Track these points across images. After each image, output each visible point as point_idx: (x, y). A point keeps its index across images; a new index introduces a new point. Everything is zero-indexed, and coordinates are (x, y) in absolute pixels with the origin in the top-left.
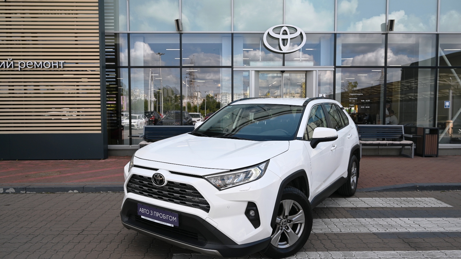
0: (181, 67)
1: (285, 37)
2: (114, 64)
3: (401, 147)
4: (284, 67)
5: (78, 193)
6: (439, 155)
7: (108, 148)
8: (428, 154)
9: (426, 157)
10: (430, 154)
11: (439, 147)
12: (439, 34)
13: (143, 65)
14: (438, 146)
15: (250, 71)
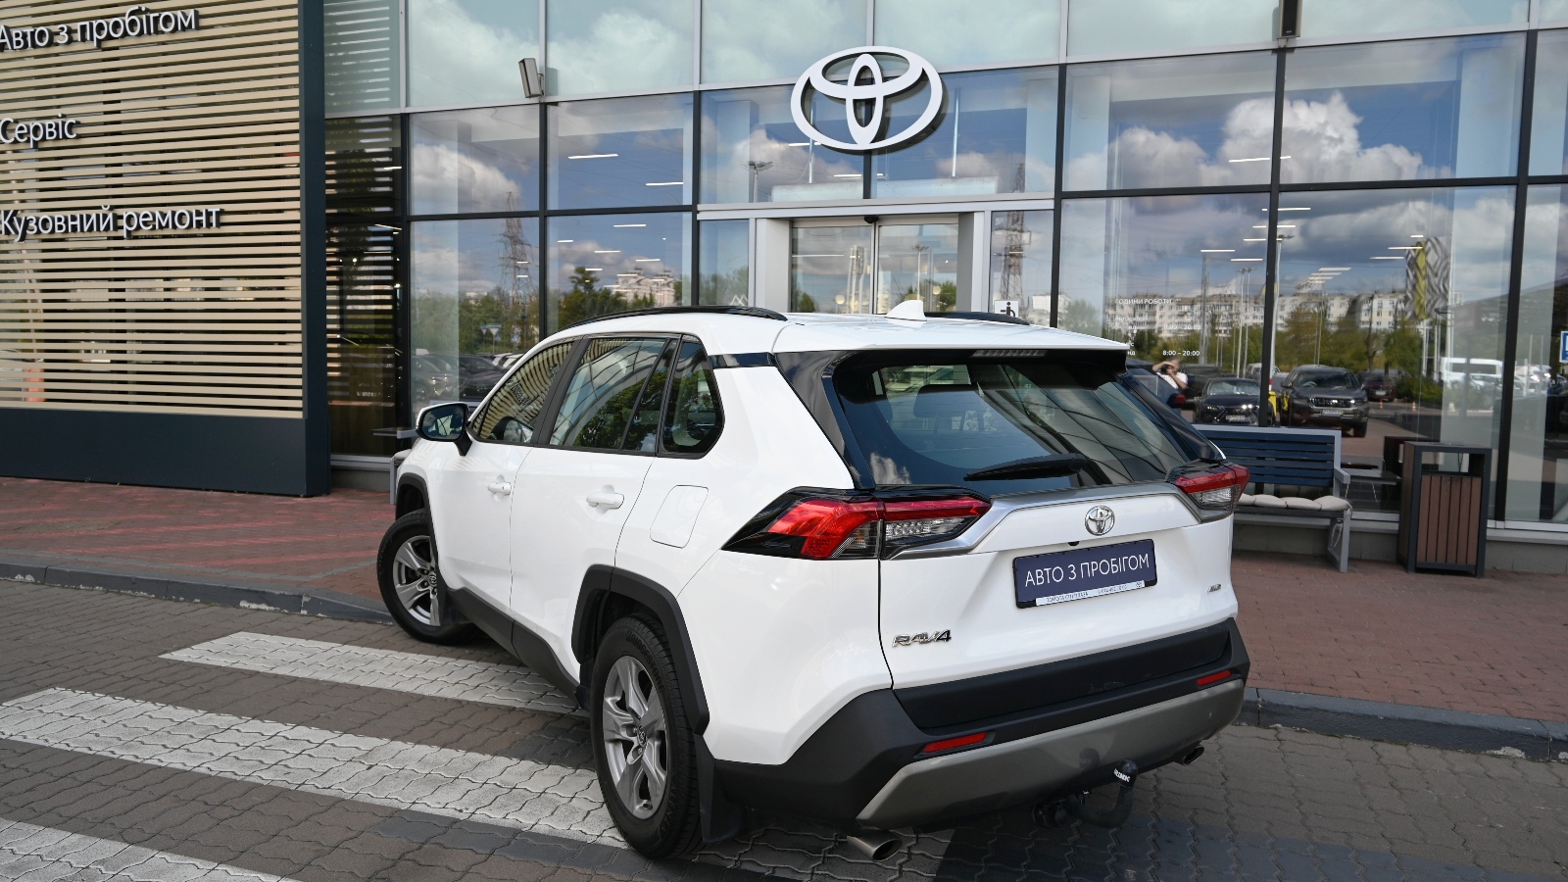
0: (544, 214)
1: (865, 92)
2: (388, 209)
3: (1327, 522)
4: (867, 201)
5: (33, 583)
6: (1488, 566)
7: (333, 463)
8: (1431, 559)
9: (1420, 570)
10: (1441, 559)
11: (1489, 533)
12: (1540, 34)
13: (455, 211)
14: (1482, 528)
15: (752, 222)
